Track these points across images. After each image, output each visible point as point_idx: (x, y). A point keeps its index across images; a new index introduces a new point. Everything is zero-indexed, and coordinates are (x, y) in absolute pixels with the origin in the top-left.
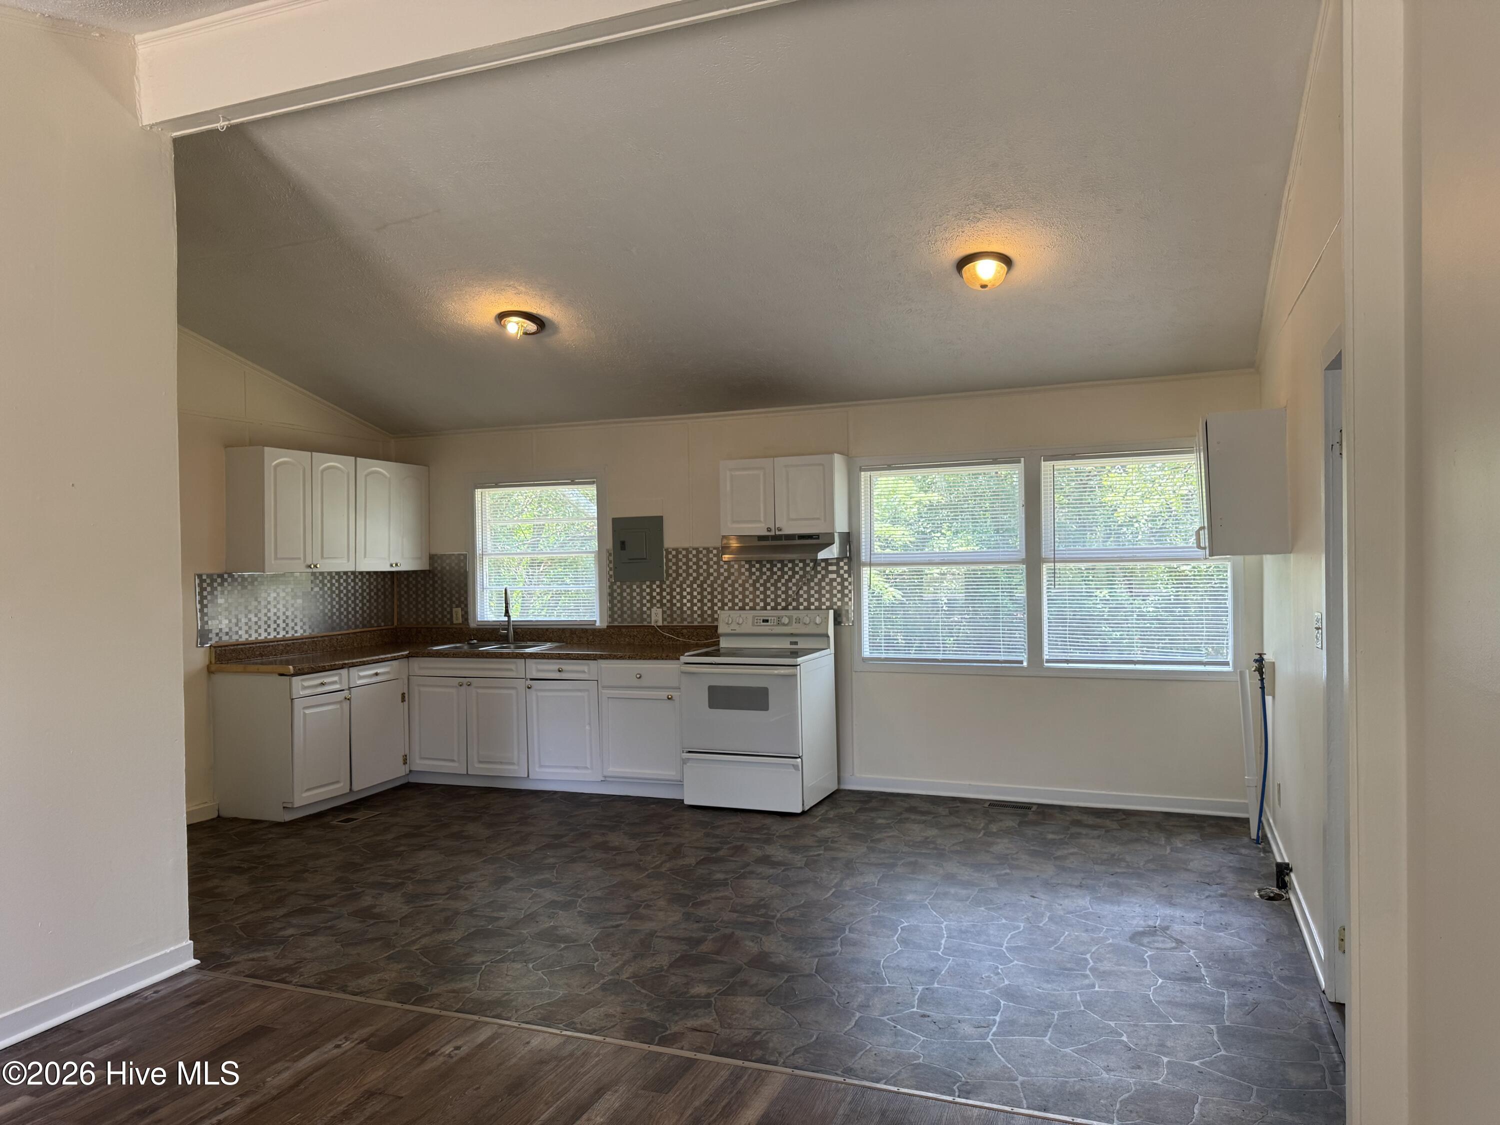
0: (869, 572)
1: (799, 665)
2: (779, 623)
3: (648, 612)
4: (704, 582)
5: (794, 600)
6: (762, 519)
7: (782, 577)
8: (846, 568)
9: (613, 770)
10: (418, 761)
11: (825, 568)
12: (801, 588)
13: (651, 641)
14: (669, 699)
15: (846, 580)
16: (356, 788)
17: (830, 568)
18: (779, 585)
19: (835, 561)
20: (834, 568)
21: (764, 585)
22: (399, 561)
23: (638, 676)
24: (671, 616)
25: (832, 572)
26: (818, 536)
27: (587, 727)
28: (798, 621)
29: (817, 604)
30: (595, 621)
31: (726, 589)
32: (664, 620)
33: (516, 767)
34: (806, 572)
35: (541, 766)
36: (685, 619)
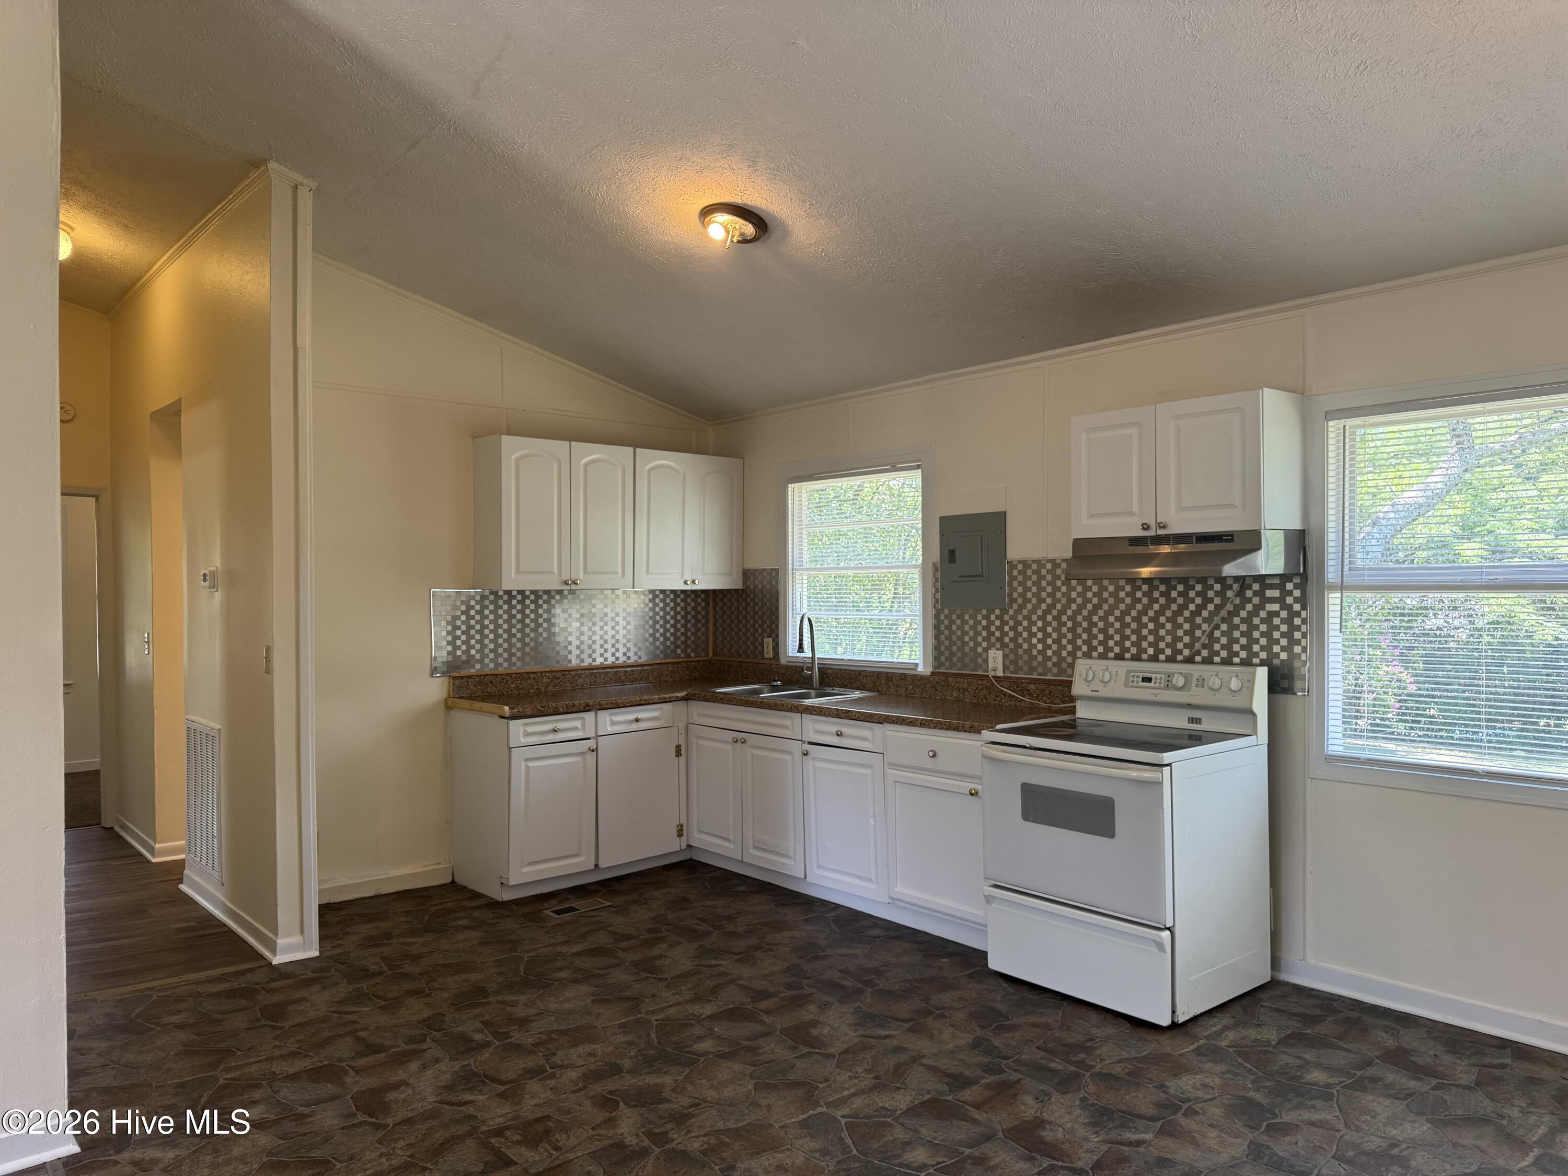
0: (1339, 601)
1: (1169, 765)
2: (1169, 686)
3: (984, 655)
4: (1062, 612)
5: (1204, 646)
6: (1135, 508)
7: (1184, 607)
8: (1297, 593)
9: (902, 890)
10: (696, 835)
11: (1260, 593)
12: (1217, 627)
13: (986, 698)
14: (972, 794)
15: (1298, 614)
16: (603, 864)
17: (1269, 593)
18: (1180, 620)
19: (1277, 581)
20: (1276, 593)
21: (1154, 620)
22: (698, 576)
23: (931, 754)
24: (1014, 662)
25: (1272, 600)
26: (1232, 536)
27: (872, 821)
28: (1201, 682)
29: (1243, 654)
30: (917, 665)
31: (1096, 625)
32: (1005, 668)
33: (791, 862)
34: (1225, 600)
35: (819, 867)
36: (1035, 669)
